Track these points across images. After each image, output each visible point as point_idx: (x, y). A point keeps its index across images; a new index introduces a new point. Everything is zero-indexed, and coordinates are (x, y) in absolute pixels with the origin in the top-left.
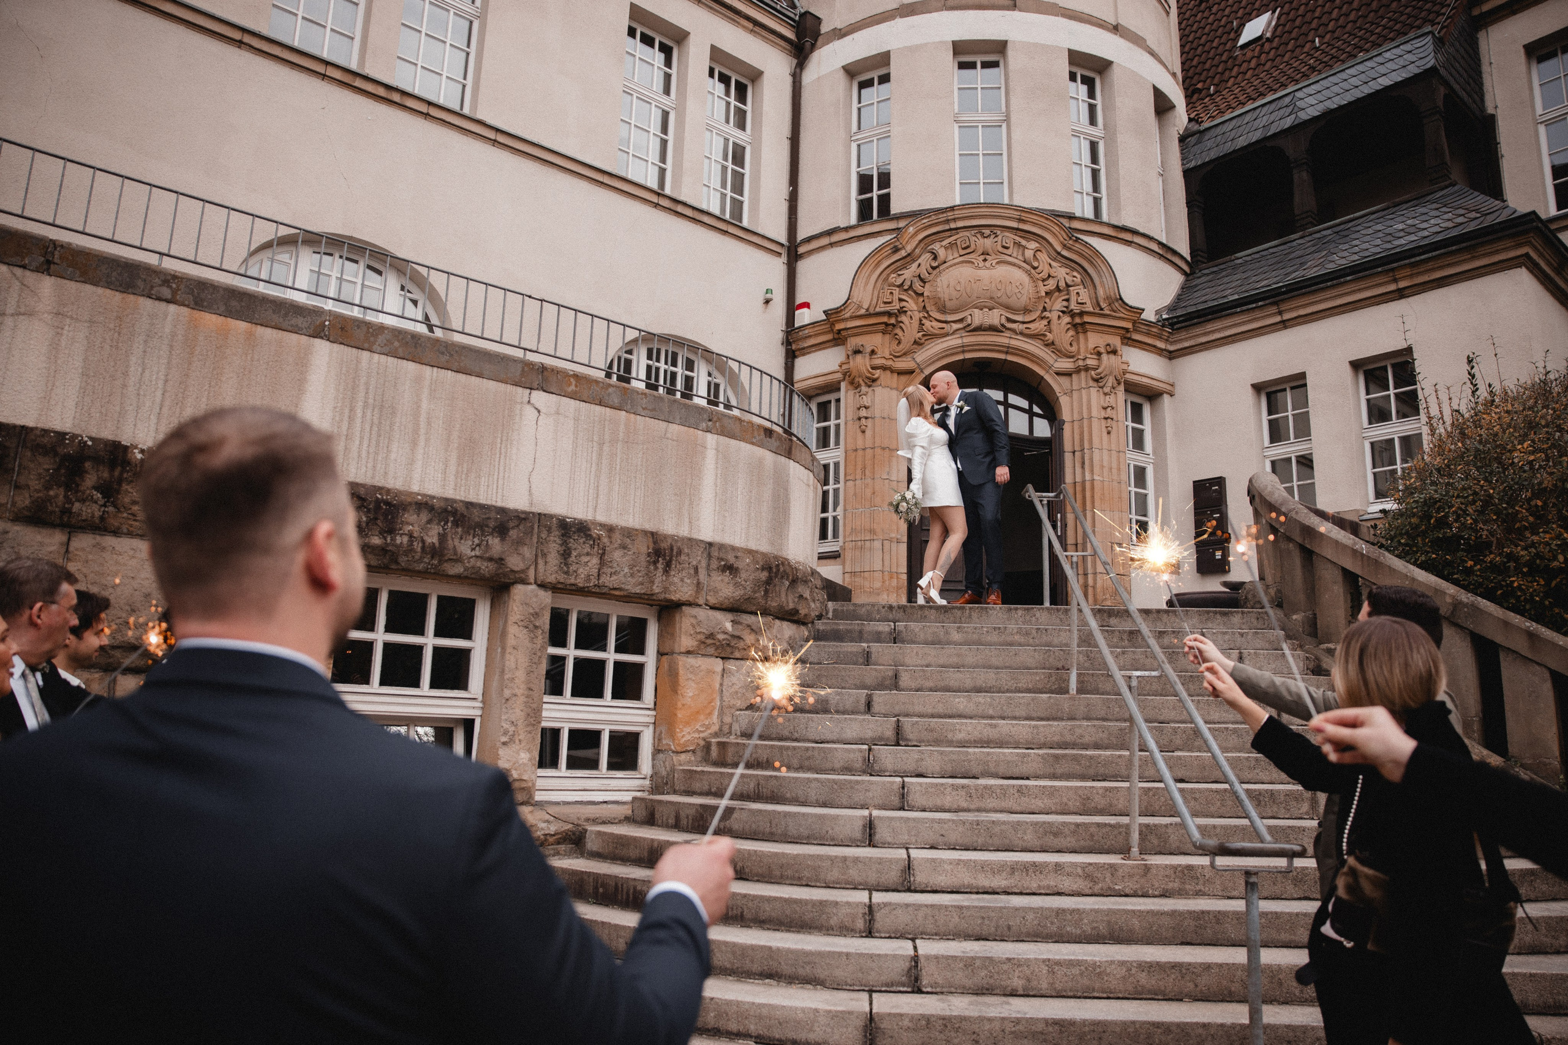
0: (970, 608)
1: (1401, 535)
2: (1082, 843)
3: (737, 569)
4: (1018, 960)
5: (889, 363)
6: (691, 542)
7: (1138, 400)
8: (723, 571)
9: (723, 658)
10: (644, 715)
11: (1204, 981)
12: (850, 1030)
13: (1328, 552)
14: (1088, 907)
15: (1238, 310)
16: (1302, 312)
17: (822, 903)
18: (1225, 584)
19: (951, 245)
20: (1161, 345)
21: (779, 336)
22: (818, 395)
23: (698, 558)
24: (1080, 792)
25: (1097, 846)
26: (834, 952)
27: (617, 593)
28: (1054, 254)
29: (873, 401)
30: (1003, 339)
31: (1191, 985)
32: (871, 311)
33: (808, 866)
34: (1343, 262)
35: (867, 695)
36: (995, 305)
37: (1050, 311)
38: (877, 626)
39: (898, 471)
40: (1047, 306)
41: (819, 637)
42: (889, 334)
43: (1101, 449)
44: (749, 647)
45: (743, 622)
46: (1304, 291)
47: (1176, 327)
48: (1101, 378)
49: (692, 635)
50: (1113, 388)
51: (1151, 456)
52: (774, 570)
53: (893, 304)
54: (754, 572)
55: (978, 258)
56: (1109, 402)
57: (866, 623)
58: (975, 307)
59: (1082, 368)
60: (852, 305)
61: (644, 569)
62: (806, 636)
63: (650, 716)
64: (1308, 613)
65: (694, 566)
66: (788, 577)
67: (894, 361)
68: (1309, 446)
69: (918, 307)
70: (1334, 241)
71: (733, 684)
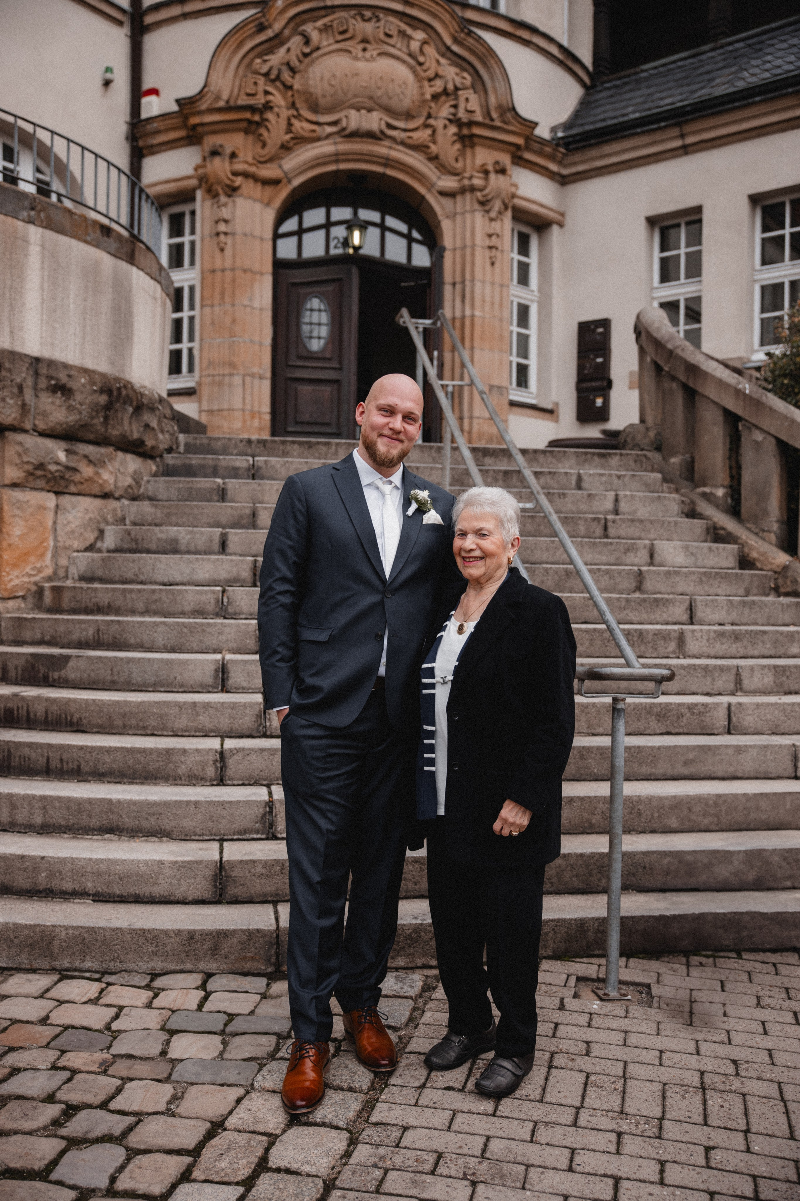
0: (337, 444)
1: (785, 376)
3: (70, 390)
5: (252, 169)
6: (14, 355)
7: (525, 229)
8: (54, 391)
9: (56, 493)
12: (198, 880)
13: (711, 392)
15: (639, 130)
16: (705, 136)
17: (169, 752)
18: (604, 432)
19: (326, 29)
20: (554, 167)
21: (122, 128)
22: (169, 205)
23: (22, 374)
26: (181, 801)
28: (443, 49)
29: (233, 214)
30: (382, 149)
32: (232, 103)
33: (154, 714)
34: (753, 79)
35: (222, 534)
36: (376, 107)
37: (436, 118)
38: (234, 460)
39: (261, 297)
40: (433, 112)
41: (169, 472)
42: (253, 133)
43: (483, 282)
44: (87, 480)
45: (81, 452)
46: (709, 111)
47: (571, 147)
48: (488, 201)
49: (16, 465)
50: (500, 213)
51: (536, 293)
52: (115, 393)
53: (258, 97)
54: (91, 394)
55: (356, 46)
56: (495, 228)
57: (221, 457)
58: (352, 107)
59: (467, 188)
60: (210, 94)
62: (152, 471)
64: (686, 456)
65: (17, 384)
66: (131, 402)
67: (257, 167)
68: (699, 287)
69: (287, 102)
70: (746, 56)
71: (69, 522)
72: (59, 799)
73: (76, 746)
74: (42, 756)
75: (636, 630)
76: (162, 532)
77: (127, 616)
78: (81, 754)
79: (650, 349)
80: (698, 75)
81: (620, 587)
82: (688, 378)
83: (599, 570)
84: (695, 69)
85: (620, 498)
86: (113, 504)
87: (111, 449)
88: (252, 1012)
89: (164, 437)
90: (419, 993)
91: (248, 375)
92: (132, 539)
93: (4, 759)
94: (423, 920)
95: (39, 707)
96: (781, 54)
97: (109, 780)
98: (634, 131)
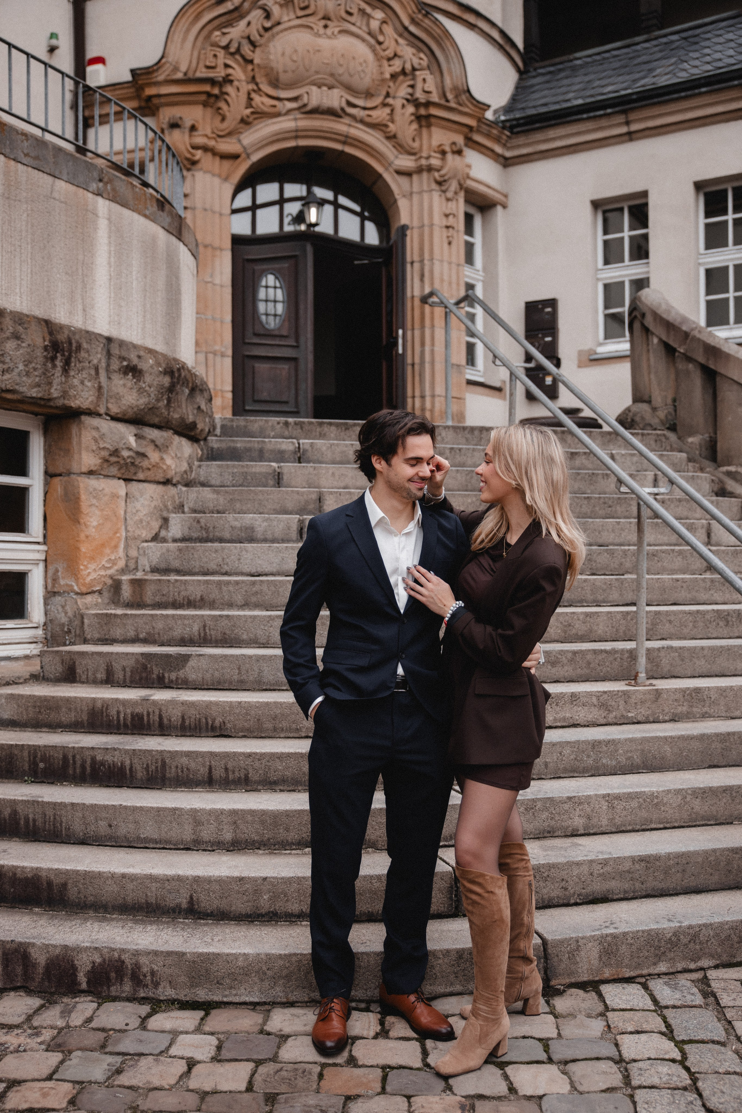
2: (579, 671)
3: (141, 372)
4: (579, 797)
5: (212, 143)
6: (91, 336)
7: (471, 210)
8: (126, 373)
9: (127, 480)
10: (34, 551)
13: (735, 374)
15: (585, 116)
16: (651, 124)
19: (287, 3)
20: (498, 149)
21: (67, 97)
23: (98, 357)
25: (593, 674)
27: (9, 396)
28: (401, 29)
29: (193, 188)
30: (341, 127)
32: (190, 75)
34: (695, 71)
35: (299, 520)
36: (336, 84)
37: (394, 98)
38: (280, 443)
39: (221, 273)
40: (391, 91)
41: (213, 456)
42: (212, 107)
43: (442, 261)
44: (154, 466)
45: (149, 436)
46: (656, 100)
47: (515, 130)
48: (445, 181)
49: (93, 451)
50: (456, 193)
51: (481, 273)
52: (176, 375)
53: (218, 70)
54: (158, 376)
55: (318, 23)
56: (451, 208)
57: (267, 440)
58: (314, 84)
59: (424, 167)
60: (168, 65)
61: (39, 367)
62: (199, 455)
63: (38, 551)
64: (707, 435)
65: (94, 365)
66: (188, 384)
67: (216, 141)
68: (645, 270)
69: (247, 77)
70: (683, 48)
71: (137, 511)
72: (252, 812)
73: (243, 754)
74: (204, 765)
75: (734, 611)
76: (236, 519)
77: (223, 609)
78: (249, 761)
79: (659, 331)
81: (693, 567)
82: (708, 359)
83: (673, 550)
85: (658, 479)
86: (172, 491)
87: (171, 433)
88: (559, 1035)
89: (207, 420)
90: (703, 1000)
91: (210, 352)
92: (201, 527)
93: (157, 770)
94: (680, 922)
95: (174, 711)
96: (719, 47)
97: (282, 788)
98: (579, 117)
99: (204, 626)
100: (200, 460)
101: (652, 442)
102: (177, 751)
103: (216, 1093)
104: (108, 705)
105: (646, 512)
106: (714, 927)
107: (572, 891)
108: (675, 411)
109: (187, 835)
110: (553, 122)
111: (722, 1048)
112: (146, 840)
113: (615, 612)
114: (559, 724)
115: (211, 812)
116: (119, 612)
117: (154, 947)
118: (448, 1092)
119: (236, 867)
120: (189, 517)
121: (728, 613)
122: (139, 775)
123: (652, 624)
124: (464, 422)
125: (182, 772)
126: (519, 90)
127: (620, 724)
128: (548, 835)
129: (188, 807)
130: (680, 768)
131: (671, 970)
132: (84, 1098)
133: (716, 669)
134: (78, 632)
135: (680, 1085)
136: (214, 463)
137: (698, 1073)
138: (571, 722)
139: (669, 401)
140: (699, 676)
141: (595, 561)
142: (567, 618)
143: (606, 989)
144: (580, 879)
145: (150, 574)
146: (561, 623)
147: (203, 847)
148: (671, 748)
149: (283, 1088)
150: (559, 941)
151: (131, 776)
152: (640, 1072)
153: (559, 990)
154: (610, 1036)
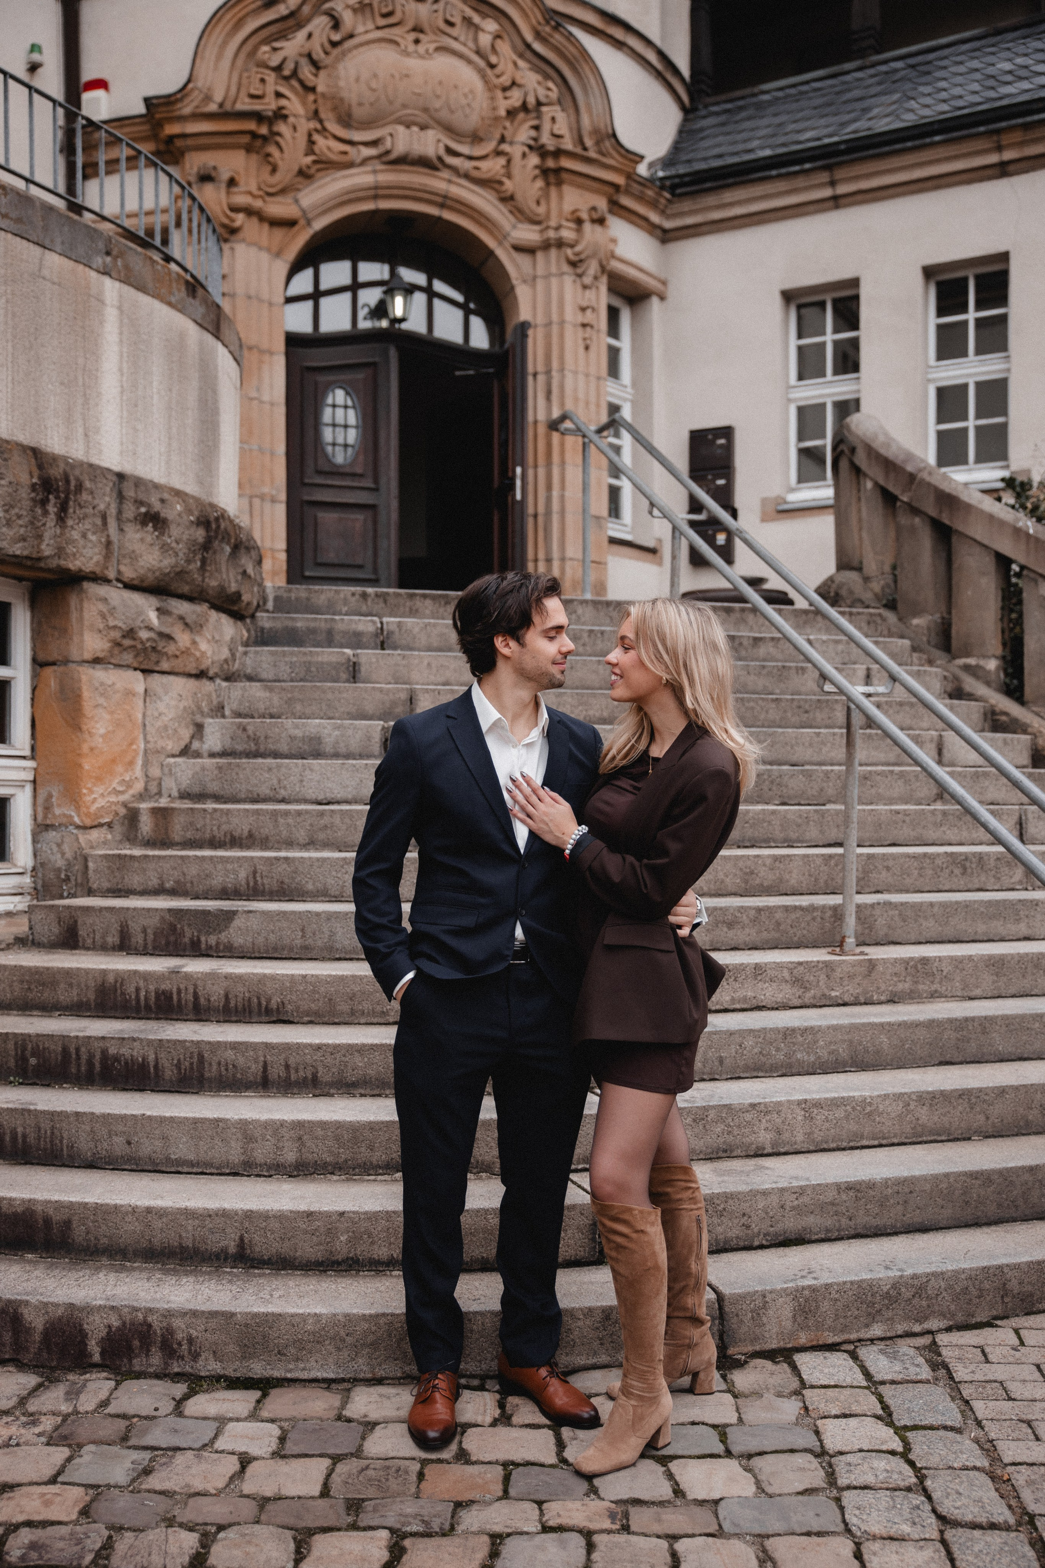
2: (765, 935)
3: (165, 522)
4: (765, 1104)
5: (258, 204)
6: (95, 471)
7: (617, 302)
8: (144, 524)
9: (144, 671)
10: (17, 768)
11: (998, 1110)
13: (977, 531)
14: (824, 1023)
15: (774, 172)
16: (862, 185)
19: (363, 7)
20: (655, 218)
23: (105, 500)
24: (741, 864)
25: (784, 939)
28: (521, 46)
29: (234, 267)
30: (439, 183)
31: (982, 1118)
32: (228, 107)
34: (926, 112)
35: (381, 727)
36: (431, 122)
37: (511, 143)
38: (356, 622)
39: (271, 386)
40: (507, 134)
41: (263, 639)
42: (258, 153)
43: (575, 373)
44: (183, 652)
45: (176, 611)
46: (871, 152)
47: (679, 191)
48: (581, 261)
49: (100, 631)
50: (596, 278)
51: (629, 390)
52: (214, 526)
53: (266, 100)
54: (188, 528)
55: (406, 36)
56: (589, 299)
57: (337, 617)
58: (399, 121)
59: (552, 242)
60: (196, 93)
61: (25, 513)
62: (245, 638)
63: (24, 769)
64: (937, 616)
65: (100, 512)
66: (229, 540)
67: (264, 201)
68: (854, 387)
69: (307, 110)
70: (910, 80)
71: (160, 714)
72: (323, 1125)
73: (310, 1045)
74: (256, 1061)
76: (296, 727)
77: (279, 850)
78: (318, 1056)
79: (875, 472)
80: (845, 102)
81: (920, 794)
82: (941, 512)
83: (892, 772)
84: (838, 93)
85: (873, 673)
86: (207, 686)
87: (205, 606)
88: (740, 1419)
89: (255, 589)
90: (932, 1373)
91: (257, 496)
92: (248, 737)
93: (192, 1068)
94: (901, 1270)
95: (215, 987)
96: (959, 79)
97: (363, 1092)
98: (767, 173)
99: (255, 873)
100: (246, 644)
101: (864, 625)
102: (219, 1042)
103: (280, 1499)
104: (123, 980)
105: (857, 719)
106: (946, 1277)
107: (756, 1230)
108: (895, 581)
109: (235, 1154)
110: (731, 181)
111: (958, 1436)
112: (180, 1162)
113: (813, 855)
114: (738, 1006)
115: (267, 1125)
116: (137, 852)
117: (191, 1306)
118: (592, 1496)
119: (303, 1197)
120: (232, 723)
121: (966, 857)
122: (168, 1074)
123: (864, 872)
124: (605, 595)
125: (227, 1070)
126: (684, 135)
127: (821, 1007)
128: (724, 1155)
129: (236, 1117)
130: (899, 1064)
131: (889, 1334)
132: (101, 1508)
133: (949, 932)
134: (79, 881)
135: (902, 1484)
136: (266, 648)
137: (926, 1468)
138: (754, 1003)
139: (887, 568)
140: (927, 942)
141: (787, 786)
142: (749, 863)
143: (803, 1360)
144: (767, 1213)
145: (178, 801)
146: (741, 869)
147: (256, 1171)
148: (889, 1039)
149: (370, 1493)
150: (739, 1295)
151: (157, 1075)
152: (848, 1468)
153: (739, 1360)
154: (808, 1420)
